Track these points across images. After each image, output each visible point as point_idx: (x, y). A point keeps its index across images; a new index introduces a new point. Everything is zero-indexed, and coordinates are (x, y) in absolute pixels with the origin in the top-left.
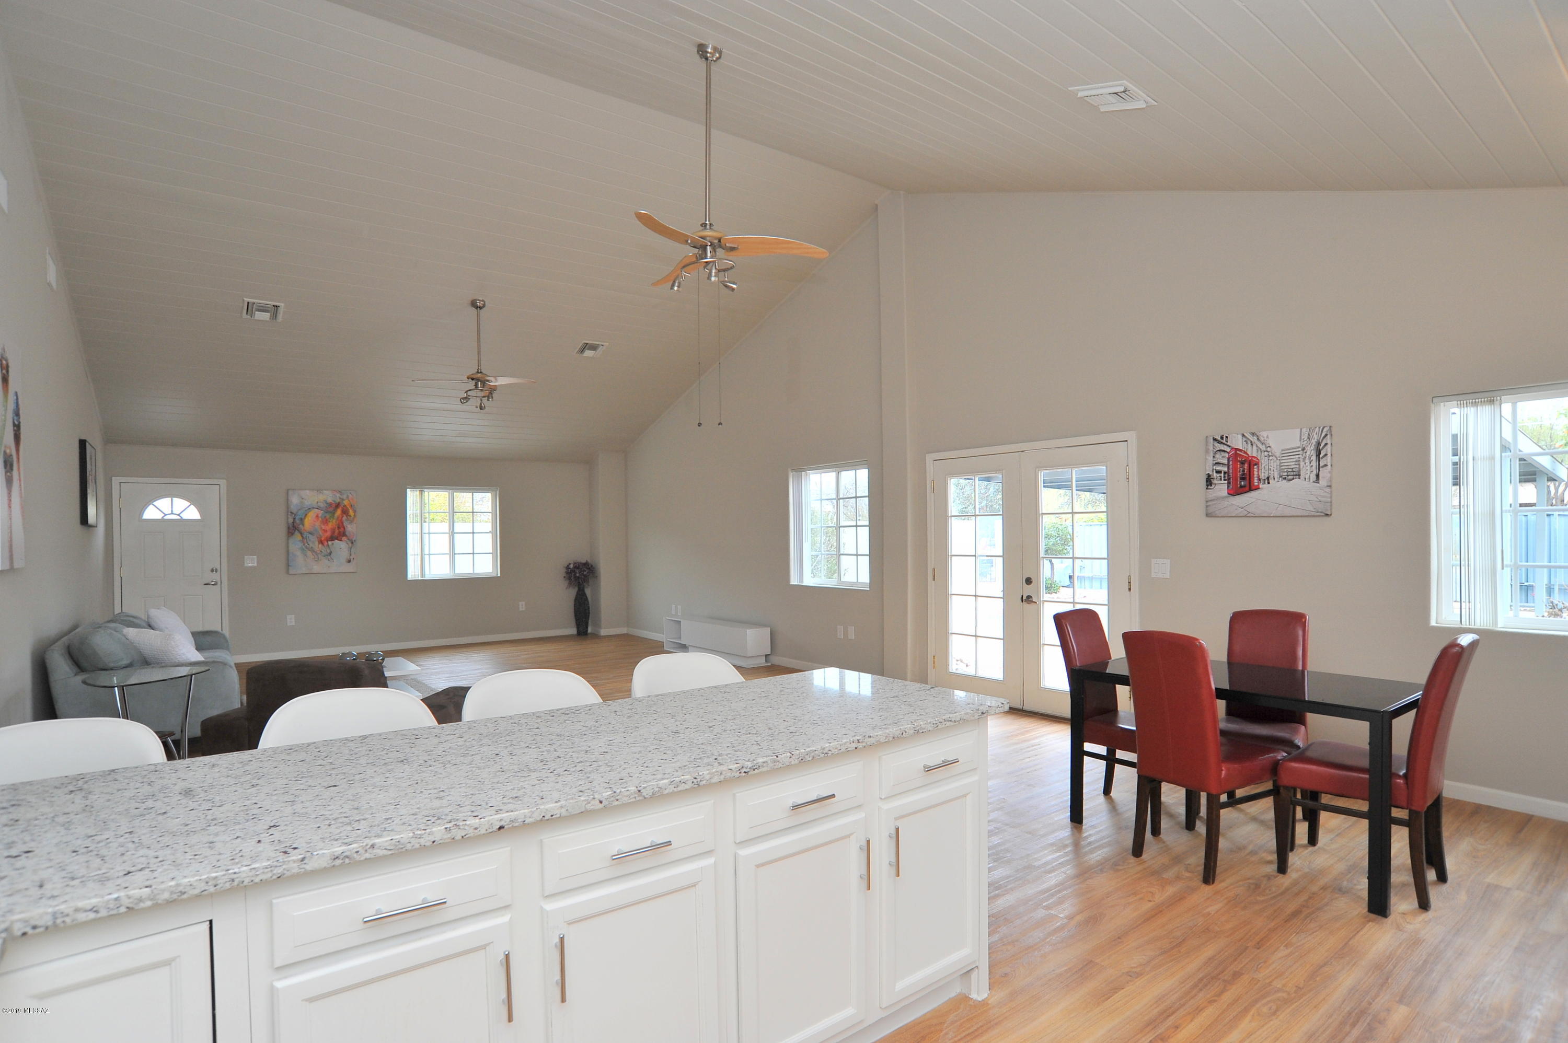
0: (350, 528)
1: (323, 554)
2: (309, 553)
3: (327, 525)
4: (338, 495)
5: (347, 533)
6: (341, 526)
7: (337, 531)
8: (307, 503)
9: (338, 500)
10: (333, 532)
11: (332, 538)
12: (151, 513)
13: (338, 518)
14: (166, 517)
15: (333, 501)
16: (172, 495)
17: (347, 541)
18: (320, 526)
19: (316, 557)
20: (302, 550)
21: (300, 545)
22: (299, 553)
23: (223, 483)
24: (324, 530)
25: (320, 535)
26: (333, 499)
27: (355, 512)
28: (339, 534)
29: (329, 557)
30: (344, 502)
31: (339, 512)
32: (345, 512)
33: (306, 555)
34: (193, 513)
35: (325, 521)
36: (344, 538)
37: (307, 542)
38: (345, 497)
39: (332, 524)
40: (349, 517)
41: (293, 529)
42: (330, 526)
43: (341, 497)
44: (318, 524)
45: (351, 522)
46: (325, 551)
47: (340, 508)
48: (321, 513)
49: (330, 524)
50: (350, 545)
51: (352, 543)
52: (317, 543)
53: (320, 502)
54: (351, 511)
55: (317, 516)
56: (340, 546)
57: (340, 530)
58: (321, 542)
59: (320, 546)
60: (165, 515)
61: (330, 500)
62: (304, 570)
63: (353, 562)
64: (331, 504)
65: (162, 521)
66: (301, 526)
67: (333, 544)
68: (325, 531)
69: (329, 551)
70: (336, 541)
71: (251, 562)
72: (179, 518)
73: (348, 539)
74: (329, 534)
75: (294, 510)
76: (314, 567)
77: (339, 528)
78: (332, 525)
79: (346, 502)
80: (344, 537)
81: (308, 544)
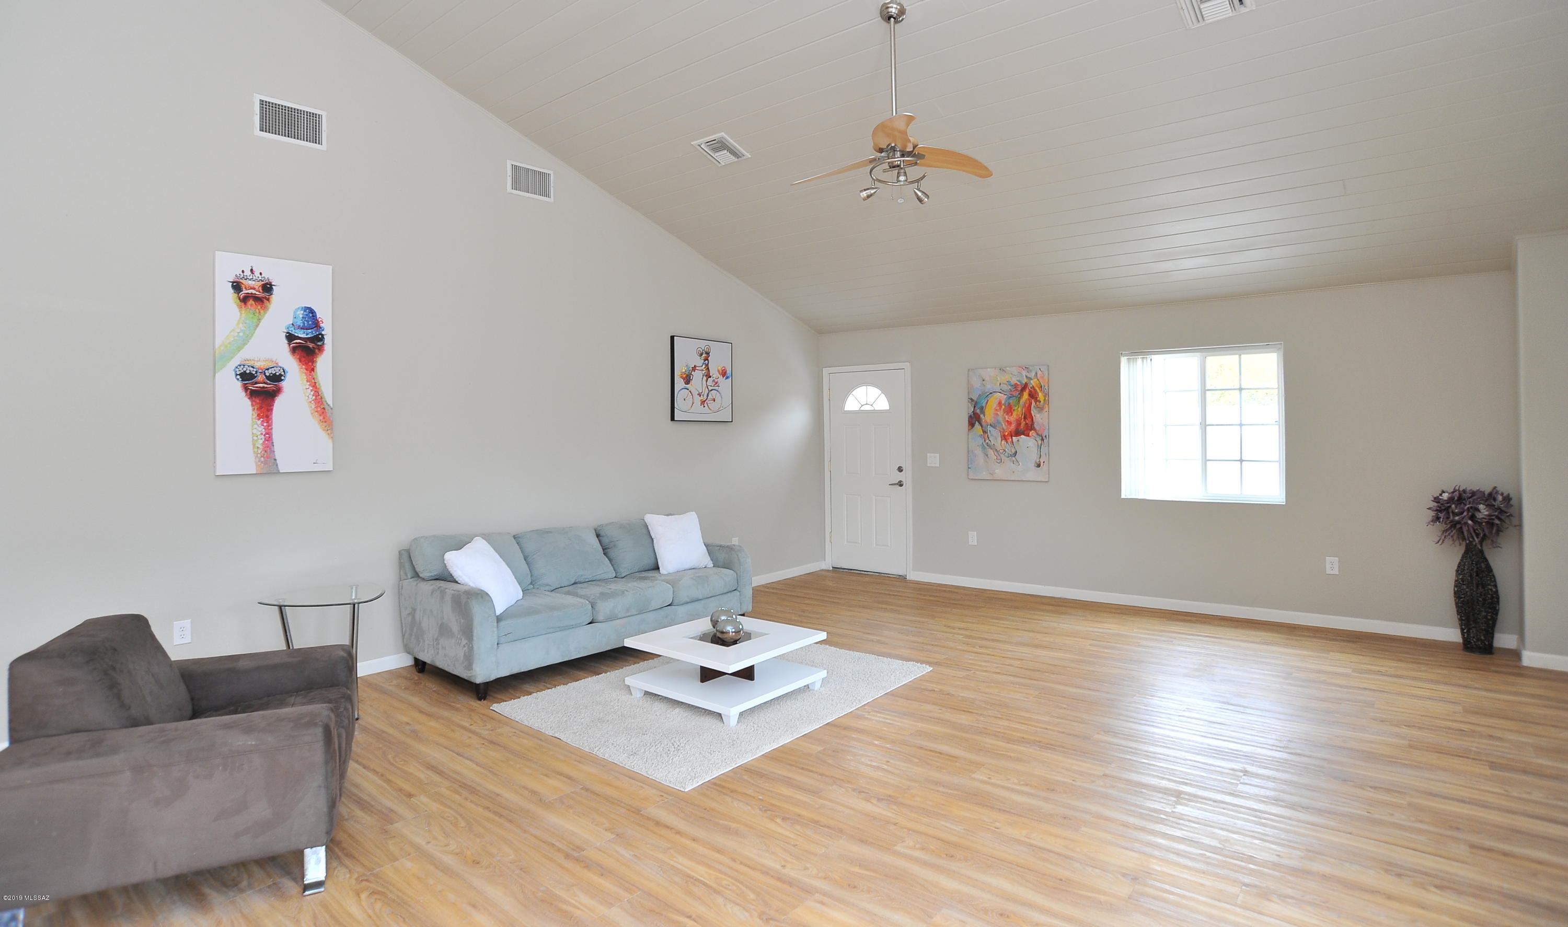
0: (1038, 417)
1: (1006, 454)
2: (990, 452)
3: (1012, 415)
4: (1024, 373)
5: (1036, 426)
6: (1028, 415)
7: (1023, 423)
8: (989, 387)
9: (1025, 380)
10: (1019, 424)
11: (1017, 433)
12: (851, 404)
13: (1025, 403)
14: (863, 408)
15: (1019, 381)
16: (867, 384)
17: (1036, 436)
18: (1003, 415)
19: (999, 458)
20: (984, 448)
21: (980, 441)
22: (979, 452)
23: (907, 365)
24: (1008, 421)
25: (1003, 429)
26: (1018, 379)
27: (1046, 395)
28: (1025, 427)
29: (1014, 458)
30: (1032, 382)
31: (1026, 395)
32: (1033, 396)
33: (987, 455)
34: (882, 404)
35: (1009, 410)
36: (1032, 433)
37: (988, 438)
38: (1032, 375)
39: (1018, 411)
40: (1038, 403)
41: (974, 419)
42: (1013, 418)
43: (1028, 376)
44: (1001, 413)
45: (1041, 409)
46: (1010, 450)
47: (1027, 391)
48: (1003, 398)
49: (1015, 413)
50: (1040, 442)
51: (1042, 440)
52: (1000, 439)
53: (1004, 384)
54: (1040, 394)
55: (1000, 404)
56: (1026, 443)
57: (1027, 422)
58: (1004, 438)
59: (1003, 442)
60: (862, 406)
61: (1014, 380)
62: (984, 475)
63: (1044, 467)
64: (1016, 386)
65: (860, 412)
66: (982, 416)
67: (1018, 441)
68: (1009, 423)
69: (1013, 451)
70: (1022, 436)
71: (933, 460)
72: (873, 409)
73: (1038, 434)
74: (1013, 427)
75: (975, 398)
76: (997, 471)
77: (1025, 418)
78: (1017, 415)
79: (1033, 383)
80: (1033, 431)
81: (990, 441)
